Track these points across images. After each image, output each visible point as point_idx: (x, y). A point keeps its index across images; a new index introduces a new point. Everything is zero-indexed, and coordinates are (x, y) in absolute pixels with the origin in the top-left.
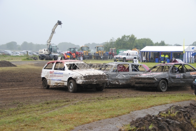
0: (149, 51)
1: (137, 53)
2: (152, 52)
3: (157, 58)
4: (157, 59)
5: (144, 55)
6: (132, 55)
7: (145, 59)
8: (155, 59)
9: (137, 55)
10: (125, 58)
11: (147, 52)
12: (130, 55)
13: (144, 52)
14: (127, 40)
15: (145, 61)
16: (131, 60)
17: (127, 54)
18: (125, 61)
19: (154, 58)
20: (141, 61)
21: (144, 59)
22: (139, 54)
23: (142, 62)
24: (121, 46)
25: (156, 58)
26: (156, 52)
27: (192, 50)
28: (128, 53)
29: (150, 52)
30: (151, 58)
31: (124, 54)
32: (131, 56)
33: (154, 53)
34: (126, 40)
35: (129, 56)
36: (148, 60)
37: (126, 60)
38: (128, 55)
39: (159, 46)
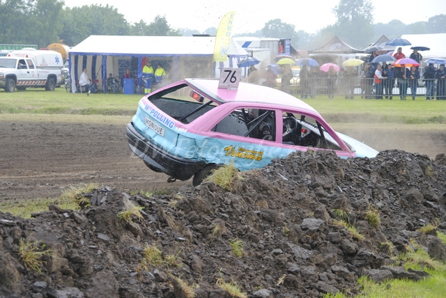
0: (99, 54)
1: (57, 60)
2: (114, 56)
3: (129, 80)
4: (128, 83)
5: (84, 66)
6: (42, 68)
7: (89, 83)
8: (122, 82)
9: (60, 68)
10: (12, 77)
11: (95, 56)
12: (32, 67)
13: (85, 55)
14: (29, 9)
15: (86, 89)
16: (36, 86)
17: (22, 61)
18: (12, 89)
19: (119, 77)
20: (74, 89)
21: (84, 79)
22: (67, 63)
23: (78, 91)
24: (9, 30)
25: (127, 77)
26: (124, 55)
27: (243, 52)
28: (25, 59)
29: (104, 56)
30: (108, 76)
31: (10, 63)
32: (35, 70)
33: (120, 61)
34: (24, 8)
35: (29, 70)
36: (100, 84)
37: (19, 84)
38: (25, 67)
39: (148, 34)
